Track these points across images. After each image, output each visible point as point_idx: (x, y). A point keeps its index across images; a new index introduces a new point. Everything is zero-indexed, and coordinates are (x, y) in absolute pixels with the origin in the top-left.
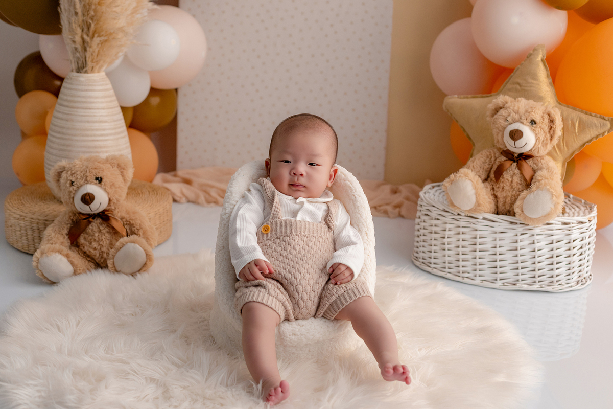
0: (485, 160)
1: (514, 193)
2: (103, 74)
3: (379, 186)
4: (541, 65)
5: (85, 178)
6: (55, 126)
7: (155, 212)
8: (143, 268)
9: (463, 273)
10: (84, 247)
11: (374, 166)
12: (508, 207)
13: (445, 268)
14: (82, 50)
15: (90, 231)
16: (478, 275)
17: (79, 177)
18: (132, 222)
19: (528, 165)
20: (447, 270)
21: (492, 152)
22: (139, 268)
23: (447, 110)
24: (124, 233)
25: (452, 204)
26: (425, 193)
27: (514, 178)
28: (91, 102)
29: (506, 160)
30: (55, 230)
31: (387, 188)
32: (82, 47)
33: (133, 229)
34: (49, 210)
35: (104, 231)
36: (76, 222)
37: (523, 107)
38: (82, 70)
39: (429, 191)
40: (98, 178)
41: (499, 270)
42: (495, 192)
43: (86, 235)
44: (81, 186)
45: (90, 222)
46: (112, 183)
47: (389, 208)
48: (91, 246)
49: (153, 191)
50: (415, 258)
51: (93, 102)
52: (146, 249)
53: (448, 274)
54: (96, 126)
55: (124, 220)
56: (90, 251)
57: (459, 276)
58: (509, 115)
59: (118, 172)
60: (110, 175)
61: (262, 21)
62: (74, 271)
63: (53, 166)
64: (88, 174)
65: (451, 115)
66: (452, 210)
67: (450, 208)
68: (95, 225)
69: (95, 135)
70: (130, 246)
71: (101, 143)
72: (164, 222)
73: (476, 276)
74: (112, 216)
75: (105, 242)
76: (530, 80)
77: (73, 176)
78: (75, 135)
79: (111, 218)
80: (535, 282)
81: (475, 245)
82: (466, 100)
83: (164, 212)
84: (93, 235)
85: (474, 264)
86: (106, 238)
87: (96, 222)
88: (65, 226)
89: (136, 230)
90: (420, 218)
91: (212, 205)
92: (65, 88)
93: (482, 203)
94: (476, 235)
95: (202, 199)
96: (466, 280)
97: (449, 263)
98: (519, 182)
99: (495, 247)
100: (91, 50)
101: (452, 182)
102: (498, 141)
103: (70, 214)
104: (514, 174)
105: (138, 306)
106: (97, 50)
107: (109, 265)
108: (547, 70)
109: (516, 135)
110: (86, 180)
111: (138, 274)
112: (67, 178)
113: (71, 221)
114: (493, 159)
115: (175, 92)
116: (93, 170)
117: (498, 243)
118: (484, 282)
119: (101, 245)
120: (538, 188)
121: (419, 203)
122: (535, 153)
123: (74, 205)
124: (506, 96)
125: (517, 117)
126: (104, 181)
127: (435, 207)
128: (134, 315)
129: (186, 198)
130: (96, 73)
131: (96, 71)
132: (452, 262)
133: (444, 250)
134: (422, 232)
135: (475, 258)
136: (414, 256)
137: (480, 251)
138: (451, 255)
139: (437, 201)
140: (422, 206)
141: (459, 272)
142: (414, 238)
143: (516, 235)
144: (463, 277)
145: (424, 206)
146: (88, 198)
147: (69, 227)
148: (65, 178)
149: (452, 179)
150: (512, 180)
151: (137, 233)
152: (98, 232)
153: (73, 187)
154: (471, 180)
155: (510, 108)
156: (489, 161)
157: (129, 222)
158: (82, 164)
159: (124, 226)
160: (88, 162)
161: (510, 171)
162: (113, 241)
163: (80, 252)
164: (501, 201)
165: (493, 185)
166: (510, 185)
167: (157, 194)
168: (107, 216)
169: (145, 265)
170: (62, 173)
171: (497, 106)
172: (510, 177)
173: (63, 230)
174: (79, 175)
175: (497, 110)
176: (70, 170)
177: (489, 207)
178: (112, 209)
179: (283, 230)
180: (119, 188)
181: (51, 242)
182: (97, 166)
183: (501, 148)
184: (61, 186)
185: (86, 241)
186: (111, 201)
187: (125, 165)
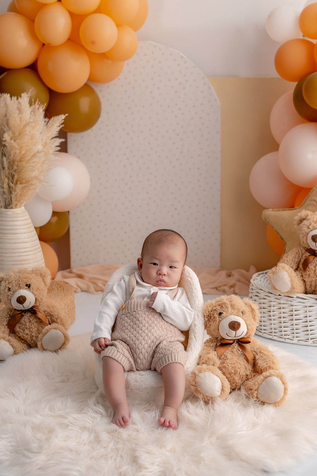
0: (295, 256)
2: (23, 208)
5: (18, 285)
7: (65, 303)
8: (63, 346)
9: (285, 335)
10: (19, 334)
11: (213, 258)
12: (313, 288)
13: (272, 333)
14: (8, 193)
15: (23, 322)
16: (295, 337)
17: (14, 285)
18: (52, 314)
20: (274, 334)
21: (300, 250)
22: (60, 347)
23: (266, 219)
24: (47, 322)
25: (275, 289)
26: (254, 280)
27: (316, 268)
28: (16, 229)
29: (310, 255)
31: (223, 273)
32: (8, 191)
33: (53, 318)
35: (33, 321)
36: (13, 316)
38: (9, 206)
39: (257, 278)
40: (28, 284)
41: (310, 332)
42: (303, 278)
43: (20, 325)
44: (16, 291)
45: (23, 316)
46: (37, 288)
47: (226, 288)
48: (24, 332)
51: (18, 229)
52: (64, 333)
53: (274, 337)
54: (21, 245)
55: (46, 312)
56: (24, 336)
57: (282, 338)
58: (310, 224)
59: (41, 280)
60: (35, 281)
61: (128, 159)
62: (15, 351)
64: (21, 282)
65: (268, 223)
66: (275, 292)
67: (274, 291)
68: (26, 318)
69: (20, 252)
70: (53, 332)
71: (24, 258)
73: (294, 337)
74: (38, 310)
75: (34, 329)
77: (10, 284)
78: (6, 253)
79: (37, 312)
81: (292, 316)
82: (278, 212)
83: (70, 303)
84: (26, 325)
85: (292, 329)
86: (34, 326)
87: (27, 315)
88: (5, 319)
89: (55, 319)
91: (100, 292)
93: (295, 287)
94: (293, 309)
95: (92, 289)
96: (287, 341)
97: (274, 329)
99: (306, 317)
100: (16, 193)
101: (274, 273)
102: (303, 242)
103: (8, 310)
105: (64, 375)
106: (19, 194)
107: (38, 346)
109: (315, 238)
110: (20, 287)
111: (59, 351)
112: (6, 286)
113: (9, 316)
114: (301, 255)
115: (68, 213)
116: (24, 280)
117: (308, 314)
118: (300, 341)
119: (31, 331)
121: (251, 287)
123: (12, 305)
124: (307, 211)
125: (315, 225)
126: (32, 286)
127: (262, 290)
128: (63, 381)
129: (81, 288)
130: (18, 208)
131: (19, 207)
132: (276, 328)
133: (271, 320)
135: (293, 325)
137: (296, 320)
138: (276, 323)
139: (263, 285)
140: (252, 289)
141: (282, 335)
144: (285, 339)
145: (255, 289)
146: (22, 299)
147: (8, 320)
148: (4, 285)
149: (274, 271)
150: (315, 270)
151: (56, 321)
152: (28, 322)
153: (10, 292)
154: (287, 271)
155: (310, 220)
156: (298, 256)
157: (50, 313)
158: (15, 276)
159: (46, 317)
160: (20, 274)
161: (313, 263)
162: (40, 328)
163: (16, 337)
164: (308, 284)
165: (302, 273)
166: (314, 273)
167: (64, 290)
168: (35, 310)
169: (64, 344)
170: (1, 282)
171: (302, 218)
172: (313, 267)
173: (4, 322)
174: (14, 283)
175: (301, 220)
176: (7, 280)
177: (301, 289)
178: (38, 305)
180: (42, 290)
182: (27, 276)
183: (306, 247)
184: (1, 291)
185: (21, 329)
186: (37, 300)
187: (45, 274)
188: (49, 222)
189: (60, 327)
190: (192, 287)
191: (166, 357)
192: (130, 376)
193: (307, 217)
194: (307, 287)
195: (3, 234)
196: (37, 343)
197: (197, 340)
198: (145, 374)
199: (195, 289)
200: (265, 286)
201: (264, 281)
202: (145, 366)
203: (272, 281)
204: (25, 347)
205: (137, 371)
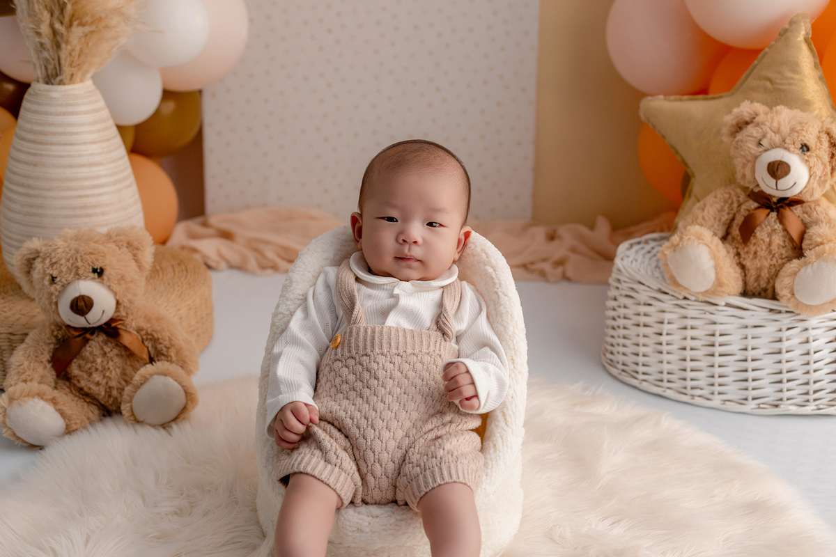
0: (722, 207)
1: (774, 261)
2: (89, 83)
3: (526, 228)
4: (804, 47)
5: (74, 270)
6: (15, 173)
7: (189, 305)
8: (181, 414)
9: (692, 388)
10: (79, 381)
11: (516, 197)
12: (763, 284)
13: (662, 381)
14: (52, 48)
15: (88, 354)
16: (716, 393)
17: (64, 269)
18: (156, 336)
19: (794, 217)
20: (665, 384)
21: (733, 193)
22: (175, 416)
23: (648, 119)
24: (146, 356)
25: (675, 283)
26: (622, 259)
27: (773, 238)
28: (73, 134)
29: (758, 208)
30: (29, 356)
31: (540, 232)
32: (52, 41)
33: (159, 347)
34: (14, 314)
36: (63, 341)
37: (787, 124)
38: (54, 79)
39: (628, 253)
40: (97, 268)
41: (751, 384)
42: (742, 260)
43: (82, 363)
44: (69, 283)
45: (87, 341)
46: (120, 276)
48: (90, 379)
49: (179, 264)
50: (609, 361)
51: (77, 133)
52: (185, 384)
53: (668, 390)
54: (84, 172)
55: (143, 332)
56: (90, 388)
57: (685, 394)
58: (764, 136)
59: (128, 256)
60: (116, 261)
62: (67, 426)
63: (18, 248)
64: (80, 264)
65: (654, 126)
66: (675, 292)
67: (672, 288)
68: (95, 346)
69: (82, 188)
70: (158, 381)
71: (93, 200)
72: (202, 318)
73: (713, 394)
74: (123, 328)
75: (114, 373)
76: (789, 74)
77: (55, 267)
78: (49, 190)
79: (122, 332)
80: (808, 401)
81: (713, 345)
82: (678, 104)
83: (201, 304)
84: (94, 361)
85: (711, 375)
86: (115, 366)
87: (96, 339)
88: (44, 347)
90: (615, 299)
91: (269, 272)
92: (28, 110)
93: (726, 282)
94: (715, 331)
95: (252, 263)
96: (698, 400)
97: (668, 373)
98: (782, 243)
99: (746, 349)
100: (69, 48)
101: (675, 248)
102: (744, 176)
103: (53, 327)
104: (774, 230)
105: (182, 494)
106: (78, 48)
107: (124, 412)
108: (814, 56)
109: (778, 170)
110: (78, 274)
111: (174, 425)
112: (44, 271)
113: (54, 340)
114: (735, 205)
115: (198, 94)
116: (88, 257)
117: (751, 343)
118: (727, 403)
119: (108, 377)
120: (818, 256)
121: (614, 275)
122: (806, 197)
123: (60, 317)
125: (777, 139)
126: (106, 273)
127: (643, 284)
128: (179, 512)
129: (227, 262)
130: (77, 83)
131: (78, 80)
132: (673, 372)
133: (661, 352)
134: (621, 322)
135: (713, 366)
136: (607, 358)
137: (720, 355)
138: (671, 361)
139: (643, 271)
140: (619, 281)
141: (685, 388)
142: (607, 330)
143: (780, 330)
144: (693, 396)
145: (624, 282)
146: (82, 304)
147: (52, 350)
148: (40, 269)
149: (675, 243)
150: (770, 241)
151: (165, 353)
152: (101, 356)
153: (55, 285)
154: (707, 245)
155: (765, 125)
156: (728, 208)
157: (151, 335)
158: (68, 247)
159: (143, 342)
160: (78, 242)
161: (766, 226)
162: (129, 370)
163: (72, 389)
164: (752, 274)
165: (737, 248)
166: (767, 248)
168: (116, 328)
169: (184, 409)
170: (35, 261)
171: (742, 119)
172: (766, 235)
173: (42, 354)
174: (64, 265)
175: (740, 125)
176: (48, 257)
177: (737, 286)
178: (122, 316)
179: (361, 344)
180: (131, 282)
181: (23, 377)
182: (94, 250)
183: (748, 188)
184: (35, 283)
185: (83, 371)
186: (120, 304)
187: (139, 243)
188: (156, 115)
189: (174, 368)
190: (496, 290)
191: (428, 473)
192: (345, 516)
193: (754, 118)
194: (747, 281)
195: (42, 143)
196: (120, 403)
197: (509, 424)
198: (381, 513)
199: (505, 295)
200: (647, 273)
201: (643, 262)
202: (384, 492)
203: (671, 266)
204: (94, 412)
205: (364, 505)
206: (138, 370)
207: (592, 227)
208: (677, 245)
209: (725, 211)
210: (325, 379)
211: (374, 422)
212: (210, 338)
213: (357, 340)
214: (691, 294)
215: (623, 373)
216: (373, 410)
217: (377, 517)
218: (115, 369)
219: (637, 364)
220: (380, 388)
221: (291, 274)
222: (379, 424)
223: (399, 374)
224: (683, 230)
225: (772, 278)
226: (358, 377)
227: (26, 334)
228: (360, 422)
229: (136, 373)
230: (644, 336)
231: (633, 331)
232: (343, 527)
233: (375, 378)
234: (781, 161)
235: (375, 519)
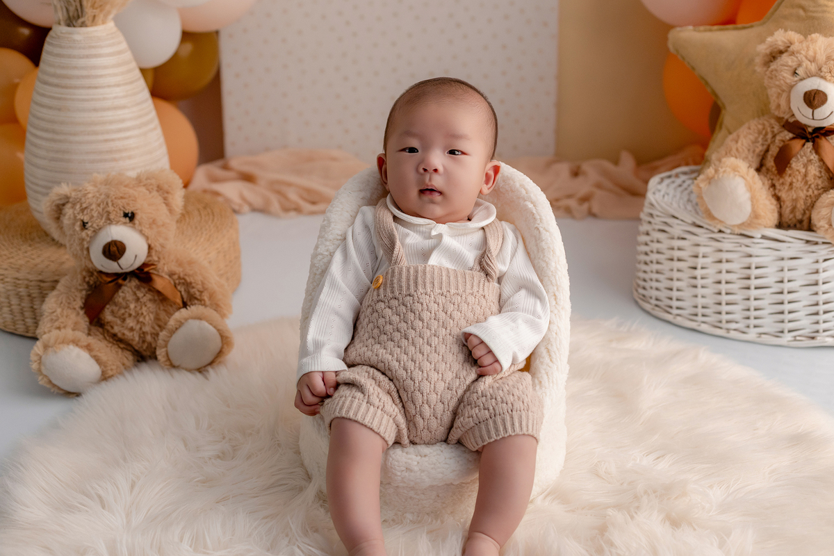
0: (756, 138)
1: (810, 192)
2: (111, 25)
3: (549, 164)
5: (105, 215)
6: (39, 118)
7: (217, 249)
8: (217, 358)
9: (727, 322)
10: (112, 327)
11: (539, 134)
12: (799, 216)
13: (696, 315)
15: (121, 300)
16: (752, 326)
17: (95, 214)
18: (188, 280)
19: (830, 146)
20: (700, 318)
21: (767, 124)
22: (210, 359)
23: (677, 51)
24: (179, 301)
25: (710, 216)
26: (654, 193)
27: (809, 168)
28: (97, 77)
29: (793, 138)
30: (61, 303)
31: (564, 169)
33: (192, 291)
34: (43, 261)
36: (95, 287)
37: (822, 52)
38: (76, 21)
39: (659, 187)
40: (128, 213)
41: (787, 317)
42: (777, 191)
43: (115, 308)
44: (100, 229)
45: (120, 286)
46: (151, 220)
49: (205, 208)
50: (641, 297)
51: (101, 76)
52: (220, 328)
53: (701, 324)
54: (109, 115)
55: (176, 277)
56: (124, 334)
57: (720, 328)
58: (800, 65)
59: (159, 200)
60: (146, 205)
62: (103, 372)
63: (47, 194)
64: (111, 208)
65: (683, 58)
66: (710, 225)
67: (707, 221)
68: (128, 291)
69: (108, 132)
70: (194, 325)
71: (119, 144)
72: (231, 262)
73: (748, 327)
75: (147, 318)
76: (822, 1)
77: (85, 212)
78: (75, 134)
79: (154, 277)
81: (749, 278)
82: (708, 34)
83: (229, 247)
84: (127, 307)
85: (746, 308)
86: (148, 311)
87: (129, 285)
88: (76, 294)
90: (648, 234)
91: (293, 214)
92: (50, 53)
93: (762, 214)
94: (750, 264)
95: (275, 206)
96: (733, 334)
97: (703, 307)
98: (818, 174)
99: (782, 282)
101: (710, 180)
102: (779, 106)
103: (84, 273)
104: (810, 161)
105: (224, 438)
107: (159, 357)
109: (814, 99)
110: (109, 219)
111: (210, 369)
112: (75, 217)
113: (86, 287)
114: (770, 136)
115: (215, 35)
116: (119, 202)
117: (787, 275)
118: (763, 336)
119: (142, 322)
121: (647, 210)
123: (92, 263)
124: (789, 32)
125: (813, 67)
126: (138, 217)
127: (677, 218)
128: (222, 456)
129: (250, 204)
130: (99, 25)
131: (100, 21)
132: (708, 306)
133: (695, 287)
134: (654, 257)
135: (748, 299)
136: (639, 294)
137: (756, 288)
138: (706, 295)
139: (675, 205)
140: (651, 215)
141: (720, 322)
142: (638, 266)
143: (817, 262)
144: (728, 330)
145: (657, 216)
146: (115, 249)
147: (84, 296)
148: (70, 215)
149: (710, 175)
150: (806, 172)
151: (199, 297)
152: (134, 302)
153: (86, 231)
154: (743, 177)
155: (800, 53)
156: (762, 139)
157: (184, 279)
158: (98, 192)
159: (175, 287)
160: (108, 187)
161: (802, 157)
162: (163, 315)
163: (106, 335)
164: (788, 205)
165: (772, 180)
166: (803, 179)
167: (213, 215)
168: (148, 273)
169: (220, 353)
170: (64, 207)
171: (776, 48)
172: (802, 166)
173: (75, 300)
174: (95, 210)
175: (774, 55)
176: (78, 202)
177: (773, 218)
178: (155, 261)
179: (404, 284)
180: (163, 225)
181: (57, 324)
182: (125, 194)
183: (783, 118)
184: (65, 229)
185: (115, 317)
186: (152, 249)
187: (169, 186)
188: (175, 57)
189: (209, 312)
190: (537, 225)
191: (499, 420)
192: (393, 456)
193: (789, 47)
194: (783, 212)
195: (66, 87)
196: (155, 349)
197: (554, 360)
198: (431, 453)
199: (547, 231)
200: (679, 207)
201: (674, 196)
202: (433, 433)
203: (706, 199)
204: (128, 358)
205: (412, 445)
206: (172, 315)
207: (616, 162)
208: (713, 178)
209: (758, 142)
210: (367, 320)
211: (422, 364)
212: (239, 281)
213: (400, 280)
214: (726, 227)
215: (657, 308)
216: (420, 352)
217: (425, 456)
218: (148, 314)
219: (671, 299)
220: (425, 329)
221: (328, 214)
222: (426, 366)
223: (444, 314)
224: (717, 163)
225: (808, 209)
226: (402, 317)
227: (57, 282)
228: (407, 364)
229: (169, 318)
230: (678, 270)
231: (666, 266)
232: (392, 468)
233: (419, 319)
234: (817, 90)
235: (423, 458)
